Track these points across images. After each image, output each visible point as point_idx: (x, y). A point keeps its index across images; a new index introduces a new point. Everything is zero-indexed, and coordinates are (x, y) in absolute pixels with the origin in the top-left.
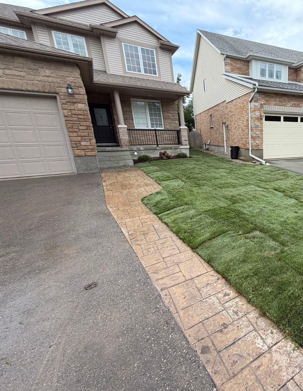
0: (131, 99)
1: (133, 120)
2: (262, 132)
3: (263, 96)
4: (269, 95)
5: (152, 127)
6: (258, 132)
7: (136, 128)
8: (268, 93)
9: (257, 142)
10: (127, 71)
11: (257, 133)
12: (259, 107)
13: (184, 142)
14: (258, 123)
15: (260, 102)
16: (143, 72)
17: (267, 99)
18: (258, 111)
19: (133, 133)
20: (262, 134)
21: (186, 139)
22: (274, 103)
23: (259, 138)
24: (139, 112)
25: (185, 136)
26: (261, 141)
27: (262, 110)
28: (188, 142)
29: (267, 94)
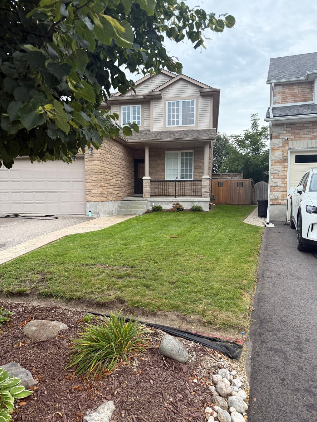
0: (166, 152)
1: (164, 171)
2: (285, 180)
3: (290, 129)
4: (300, 125)
5: (181, 178)
6: (278, 180)
7: (166, 179)
8: (299, 123)
9: (274, 194)
10: (167, 126)
11: (275, 180)
12: (281, 144)
13: (204, 194)
14: (277, 167)
15: (283, 137)
16: (181, 124)
17: (296, 131)
18: (280, 151)
19: (163, 184)
20: (285, 183)
21: (206, 190)
22: (309, 136)
23: (280, 188)
24: (171, 164)
25: (205, 187)
26: (284, 193)
27: (287, 147)
28: (208, 194)
29: (296, 125)
